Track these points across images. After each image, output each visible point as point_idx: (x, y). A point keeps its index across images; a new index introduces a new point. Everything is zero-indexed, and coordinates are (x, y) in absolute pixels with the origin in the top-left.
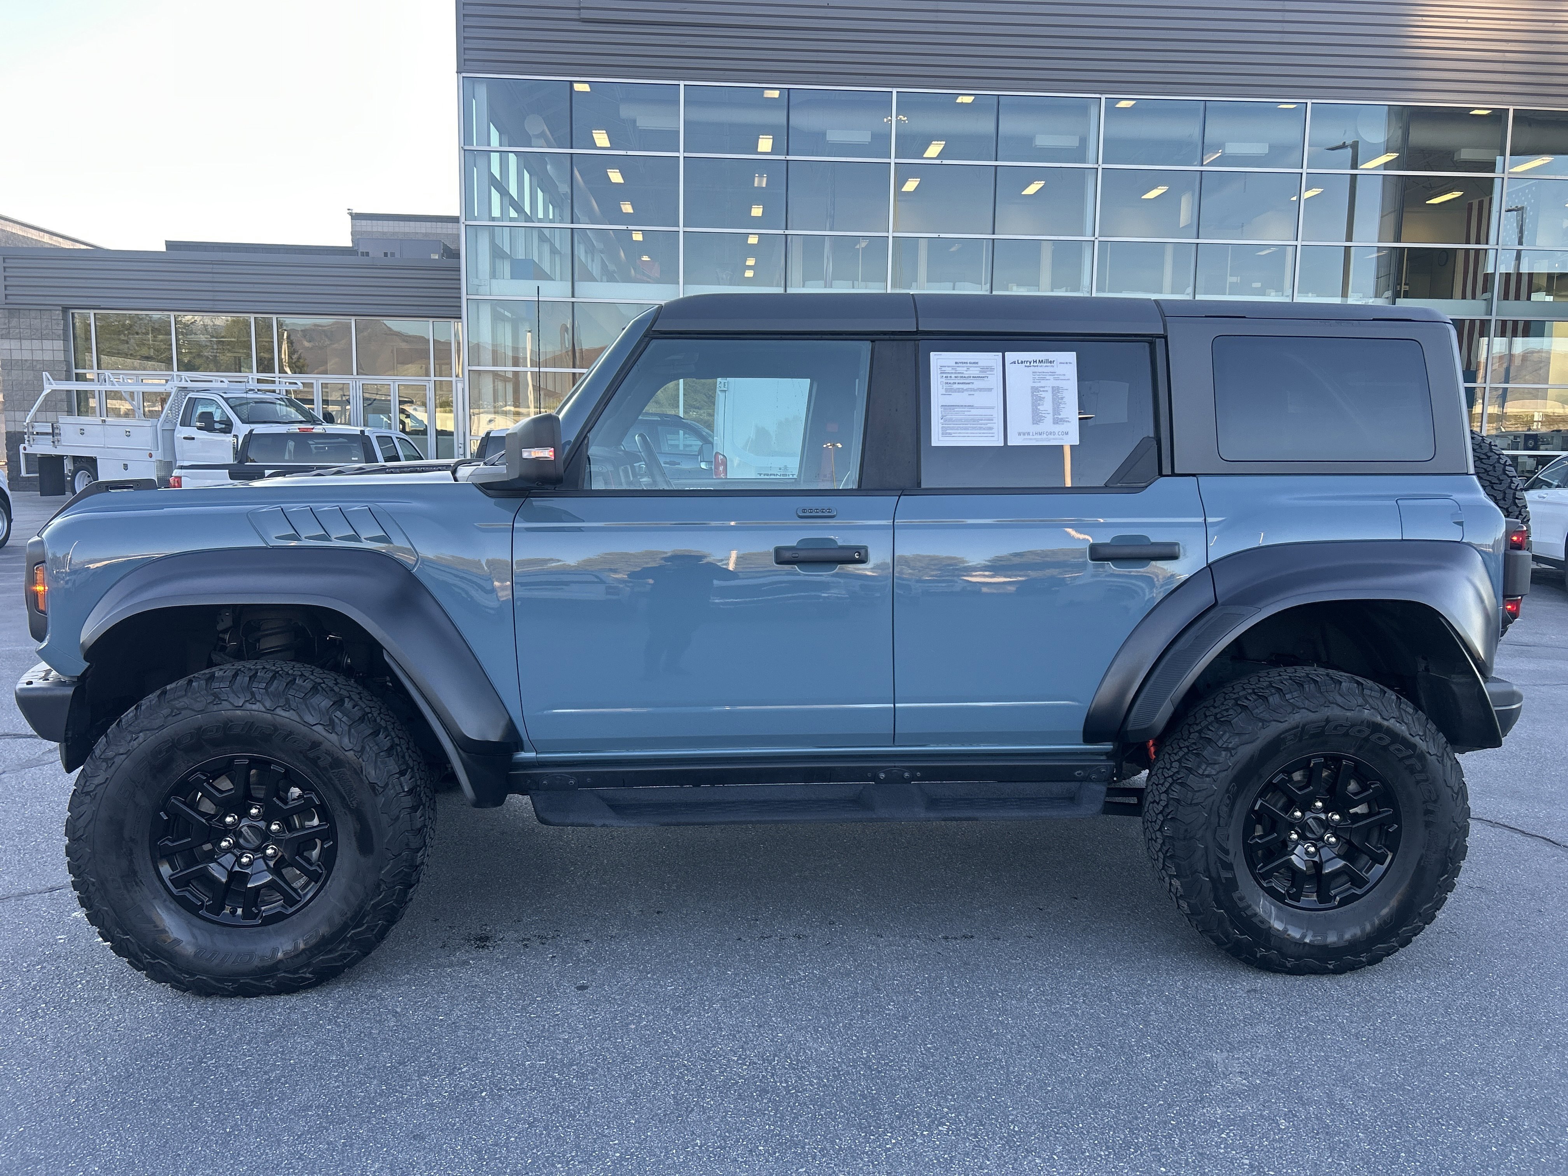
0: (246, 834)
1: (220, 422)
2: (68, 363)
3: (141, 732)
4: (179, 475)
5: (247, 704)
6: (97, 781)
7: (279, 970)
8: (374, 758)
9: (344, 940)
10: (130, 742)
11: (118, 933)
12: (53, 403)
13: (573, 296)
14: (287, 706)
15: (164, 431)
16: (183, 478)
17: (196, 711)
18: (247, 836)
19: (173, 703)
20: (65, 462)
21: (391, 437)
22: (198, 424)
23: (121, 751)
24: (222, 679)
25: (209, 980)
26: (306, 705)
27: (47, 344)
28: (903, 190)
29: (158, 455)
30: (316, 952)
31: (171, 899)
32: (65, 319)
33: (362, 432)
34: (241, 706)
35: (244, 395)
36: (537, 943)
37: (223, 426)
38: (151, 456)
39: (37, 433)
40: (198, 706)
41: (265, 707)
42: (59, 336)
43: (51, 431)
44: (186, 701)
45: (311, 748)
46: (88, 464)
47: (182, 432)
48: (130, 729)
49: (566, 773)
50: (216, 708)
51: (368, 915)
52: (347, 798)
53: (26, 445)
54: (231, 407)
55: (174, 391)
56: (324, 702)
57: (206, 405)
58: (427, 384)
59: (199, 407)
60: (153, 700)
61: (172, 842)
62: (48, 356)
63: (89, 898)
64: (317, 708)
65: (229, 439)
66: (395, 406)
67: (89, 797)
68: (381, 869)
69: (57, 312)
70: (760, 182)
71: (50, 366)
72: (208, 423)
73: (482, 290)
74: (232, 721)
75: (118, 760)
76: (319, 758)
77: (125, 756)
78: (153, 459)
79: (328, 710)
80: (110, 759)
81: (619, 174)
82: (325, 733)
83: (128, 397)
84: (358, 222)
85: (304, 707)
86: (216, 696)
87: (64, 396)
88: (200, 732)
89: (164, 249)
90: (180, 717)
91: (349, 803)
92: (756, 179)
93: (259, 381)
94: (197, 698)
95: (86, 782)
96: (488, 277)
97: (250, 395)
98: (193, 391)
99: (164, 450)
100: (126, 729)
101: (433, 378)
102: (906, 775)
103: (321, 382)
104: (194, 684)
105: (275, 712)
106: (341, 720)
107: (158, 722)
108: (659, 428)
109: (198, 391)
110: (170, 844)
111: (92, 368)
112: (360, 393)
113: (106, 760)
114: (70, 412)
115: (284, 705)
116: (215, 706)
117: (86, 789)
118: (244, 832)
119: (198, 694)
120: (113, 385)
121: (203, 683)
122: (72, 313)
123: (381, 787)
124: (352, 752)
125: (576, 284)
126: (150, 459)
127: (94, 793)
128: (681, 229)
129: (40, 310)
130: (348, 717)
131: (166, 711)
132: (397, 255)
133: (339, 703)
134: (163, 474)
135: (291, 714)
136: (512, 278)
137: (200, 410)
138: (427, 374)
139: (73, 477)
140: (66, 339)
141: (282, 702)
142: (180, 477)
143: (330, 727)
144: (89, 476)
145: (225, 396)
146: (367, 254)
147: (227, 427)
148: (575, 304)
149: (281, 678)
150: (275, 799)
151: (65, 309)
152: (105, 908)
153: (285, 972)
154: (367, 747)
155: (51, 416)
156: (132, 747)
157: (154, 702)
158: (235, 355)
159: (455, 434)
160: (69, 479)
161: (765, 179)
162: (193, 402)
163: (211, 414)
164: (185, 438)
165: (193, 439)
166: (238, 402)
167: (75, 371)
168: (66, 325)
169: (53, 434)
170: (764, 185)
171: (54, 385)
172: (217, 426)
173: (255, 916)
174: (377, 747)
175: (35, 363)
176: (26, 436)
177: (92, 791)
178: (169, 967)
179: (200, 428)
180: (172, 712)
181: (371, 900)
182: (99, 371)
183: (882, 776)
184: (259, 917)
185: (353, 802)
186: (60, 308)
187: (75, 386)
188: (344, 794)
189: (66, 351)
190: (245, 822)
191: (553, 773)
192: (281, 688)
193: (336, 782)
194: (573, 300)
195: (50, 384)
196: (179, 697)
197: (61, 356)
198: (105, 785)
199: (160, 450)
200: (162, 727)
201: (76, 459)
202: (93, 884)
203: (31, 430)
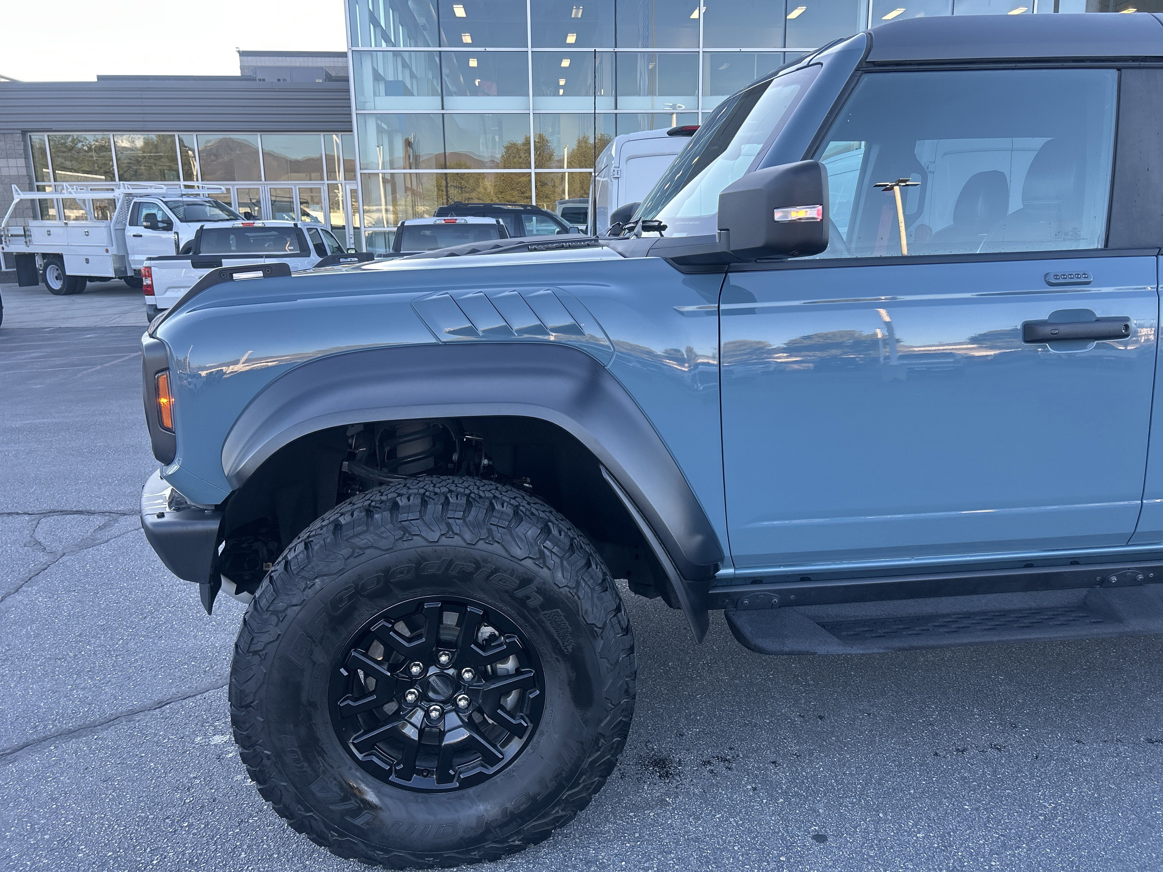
0: (434, 685)
1: (162, 222)
2: (30, 177)
3: (316, 578)
4: (149, 265)
5: (443, 538)
6: (265, 638)
7: (486, 841)
8: (590, 595)
9: (558, 804)
10: (304, 590)
11: (299, 809)
12: (21, 211)
13: (443, 109)
14: (490, 539)
15: (117, 231)
16: (153, 268)
17: (382, 550)
18: (436, 687)
19: (353, 541)
20: (37, 258)
21: (317, 229)
22: (145, 224)
23: (294, 602)
24: (409, 509)
25: (407, 856)
26: (512, 535)
27: (12, 162)
28: (691, 17)
29: (113, 250)
30: (527, 818)
31: (357, 766)
32: (24, 141)
33: (296, 225)
34: (437, 542)
35: (181, 199)
36: (721, 768)
37: (165, 225)
38: (107, 251)
39: (12, 236)
40: (384, 544)
41: (465, 541)
42: (21, 155)
43: (23, 233)
44: (369, 537)
45: (520, 586)
46: (56, 260)
47: (131, 231)
48: (303, 574)
49: (769, 591)
50: (406, 545)
51: (584, 774)
52: (561, 643)
53: (4, 245)
54: (170, 209)
55: (122, 196)
56: (532, 531)
57: (149, 208)
58: (322, 187)
59: (144, 210)
60: (327, 537)
61: (355, 701)
62: (13, 172)
63: (261, 772)
64: (523, 538)
65: (170, 236)
66: (297, 206)
67: (257, 657)
68: (601, 721)
69: (18, 135)
70: (577, 13)
71: (16, 180)
72: (153, 223)
73: (368, 105)
74: (426, 560)
75: (291, 612)
76: (528, 598)
77: (298, 608)
78: (110, 253)
79: (535, 540)
80: (281, 612)
81: (463, 9)
82: (535, 568)
83: (81, 204)
84: (245, 58)
85: (509, 538)
86: (405, 530)
87: (29, 205)
88: (387, 573)
89: (96, 80)
90: (363, 558)
91: (563, 648)
92: (574, 11)
93: (186, 187)
94: (382, 533)
95: (252, 639)
96: (372, 95)
97: (185, 199)
98: (137, 197)
99: (118, 246)
100: (297, 574)
101: (326, 182)
102: (1140, 577)
103: (236, 187)
104: (376, 516)
105: (476, 547)
106: (551, 552)
107: (338, 565)
108: (523, 216)
109: (141, 197)
110: (352, 703)
111: (50, 181)
112: (268, 195)
113: (275, 613)
114: (35, 218)
115: (487, 538)
116: (405, 543)
117: (253, 648)
118: (432, 682)
119: (383, 529)
120: (70, 193)
121: (387, 514)
122: (30, 136)
123: (600, 628)
124: (566, 588)
125: (445, 98)
126: (107, 254)
127: (264, 652)
128: (530, 49)
129: (4, 134)
130: (558, 547)
131: (346, 551)
132: (289, 80)
133: (546, 531)
134: (118, 266)
135: (497, 548)
136: (386, 95)
137: (145, 212)
138: (322, 179)
139: (45, 270)
140: (26, 158)
141: (484, 533)
142: (150, 268)
143: (541, 561)
144: (57, 270)
145: (164, 200)
146: (264, 80)
147: (169, 226)
148: (445, 115)
149: (477, 504)
150: (472, 646)
151: (24, 132)
152: (284, 784)
153: (493, 842)
154: (582, 581)
155: (20, 221)
156: (307, 596)
157: (329, 540)
158: (160, 168)
159: (346, 228)
160: (41, 272)
161: (581, 11)
162: (138, 206)
163: (154, 215)
164: (134, 236)
165: (141, 236)
166: (176, 205)
167: (36, 184)
168: (25, 146)
169: (25, 236)
170: (580, 16)
171: (22, 195)
172: (160, 225)
173: (450, 779)
174: (592, 581)
175: (3, 178)
176: (3, 238)
177: (261, 651)
178: (360, 844)
179: (146, 227)
180: (353, 552)
181: (589, 756)
182: (56, 183)
183: (1114, 579)
184: (455, 779)
185: (568, 647)
186: (20, 132)
187: (37, 196)
188: (557, 638)
189: (27, 167)
190: (433, 670)
191: (755, 591)
192: (481, 516)
193: (548, 624)
194: (443, 112)
195: (19, 194)
196: (360, 534)
197: (23, 172)
198: (277, 643)
199: (114, 246)
200: (341, 572)
201: (44, 255)
202: (268, 757)
203: (6, 233)
